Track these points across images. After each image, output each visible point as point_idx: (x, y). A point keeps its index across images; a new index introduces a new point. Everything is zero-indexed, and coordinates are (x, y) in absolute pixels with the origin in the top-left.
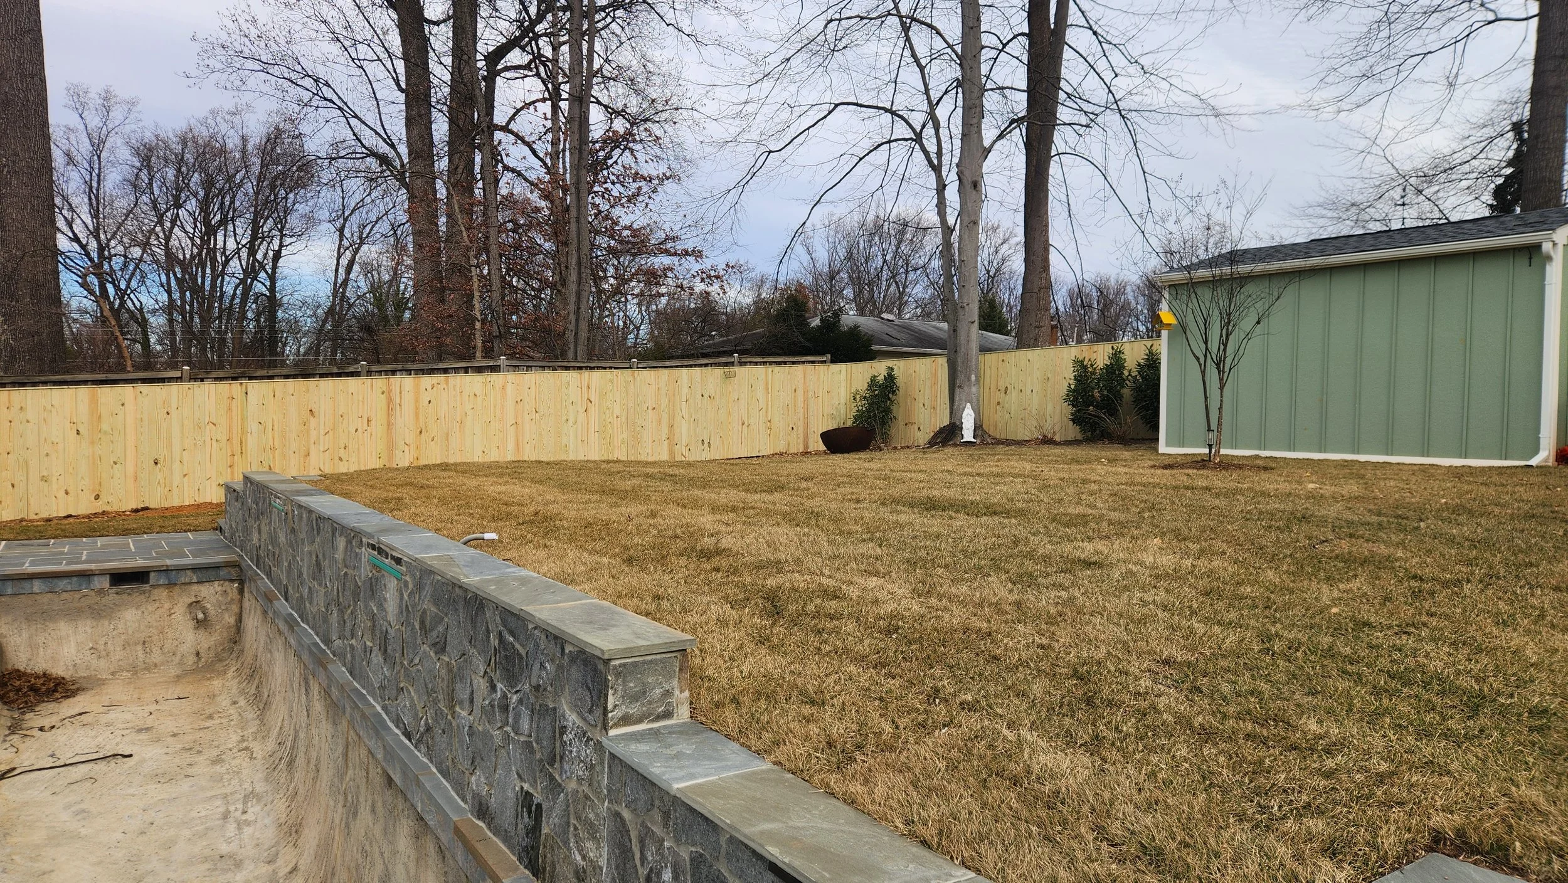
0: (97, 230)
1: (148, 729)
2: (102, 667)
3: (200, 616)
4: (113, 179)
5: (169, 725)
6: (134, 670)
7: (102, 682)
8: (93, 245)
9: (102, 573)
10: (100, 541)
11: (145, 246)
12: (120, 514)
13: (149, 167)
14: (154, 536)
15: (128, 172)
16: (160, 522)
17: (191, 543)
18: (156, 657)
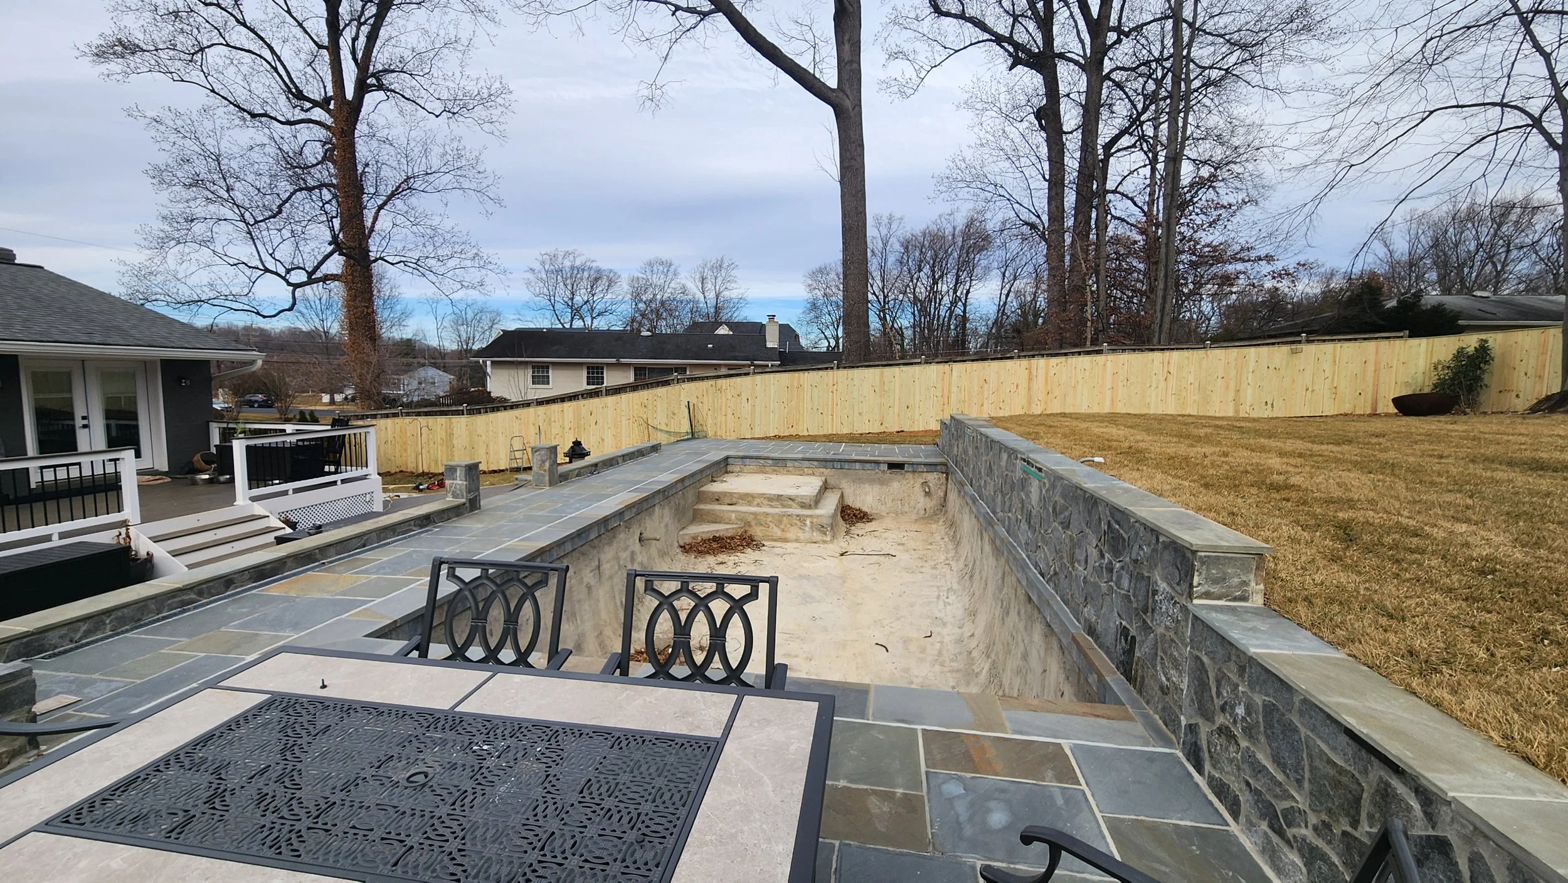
0: (883, 288)
1: (903, 544)
2: (883, 510)
3: (927, 490)
4: (892, 259)
5: (912, 544)
6: (896, 514)
7: (882, 517)
8: (881, 297)
9: (884, 462)
10: (883, 446)
11: (905, 293)
12: (891, 433)
13: (907, 252)
14: (906, 445)
15: (898, 256)
16: (908, 439)
17: (922, 451)
18: (906, 509)
